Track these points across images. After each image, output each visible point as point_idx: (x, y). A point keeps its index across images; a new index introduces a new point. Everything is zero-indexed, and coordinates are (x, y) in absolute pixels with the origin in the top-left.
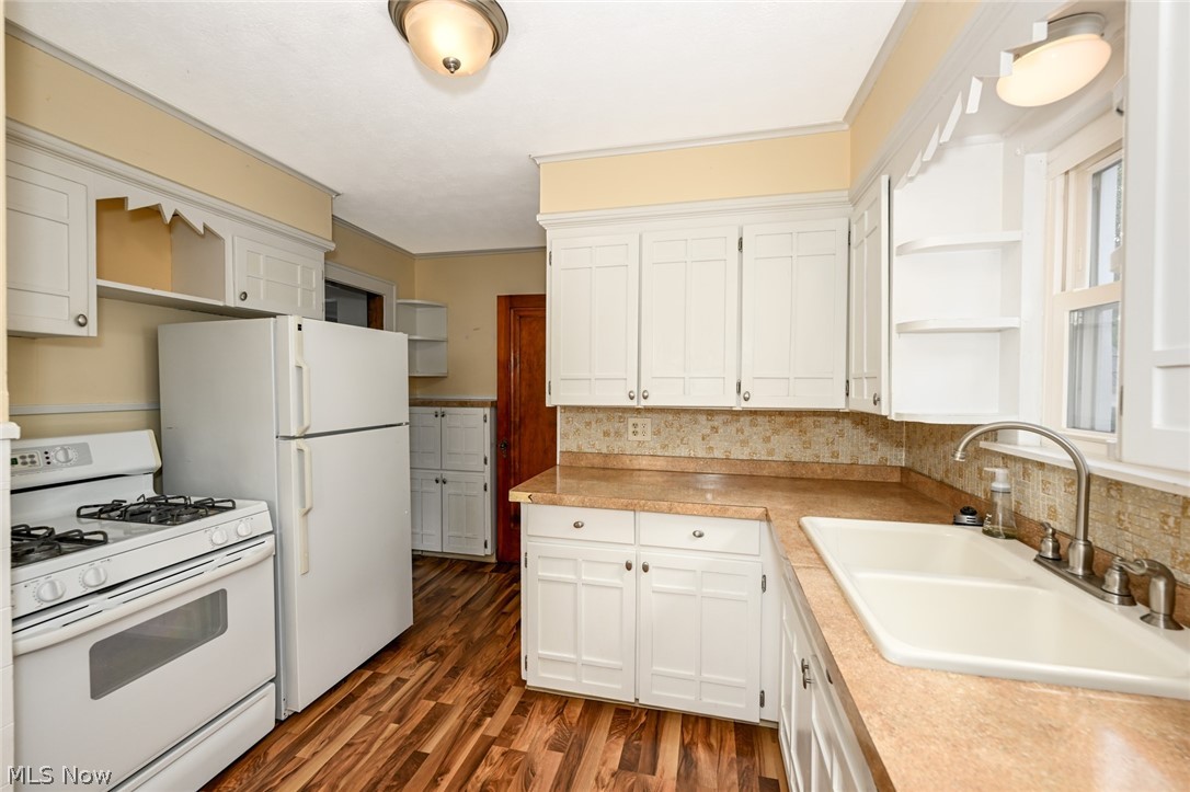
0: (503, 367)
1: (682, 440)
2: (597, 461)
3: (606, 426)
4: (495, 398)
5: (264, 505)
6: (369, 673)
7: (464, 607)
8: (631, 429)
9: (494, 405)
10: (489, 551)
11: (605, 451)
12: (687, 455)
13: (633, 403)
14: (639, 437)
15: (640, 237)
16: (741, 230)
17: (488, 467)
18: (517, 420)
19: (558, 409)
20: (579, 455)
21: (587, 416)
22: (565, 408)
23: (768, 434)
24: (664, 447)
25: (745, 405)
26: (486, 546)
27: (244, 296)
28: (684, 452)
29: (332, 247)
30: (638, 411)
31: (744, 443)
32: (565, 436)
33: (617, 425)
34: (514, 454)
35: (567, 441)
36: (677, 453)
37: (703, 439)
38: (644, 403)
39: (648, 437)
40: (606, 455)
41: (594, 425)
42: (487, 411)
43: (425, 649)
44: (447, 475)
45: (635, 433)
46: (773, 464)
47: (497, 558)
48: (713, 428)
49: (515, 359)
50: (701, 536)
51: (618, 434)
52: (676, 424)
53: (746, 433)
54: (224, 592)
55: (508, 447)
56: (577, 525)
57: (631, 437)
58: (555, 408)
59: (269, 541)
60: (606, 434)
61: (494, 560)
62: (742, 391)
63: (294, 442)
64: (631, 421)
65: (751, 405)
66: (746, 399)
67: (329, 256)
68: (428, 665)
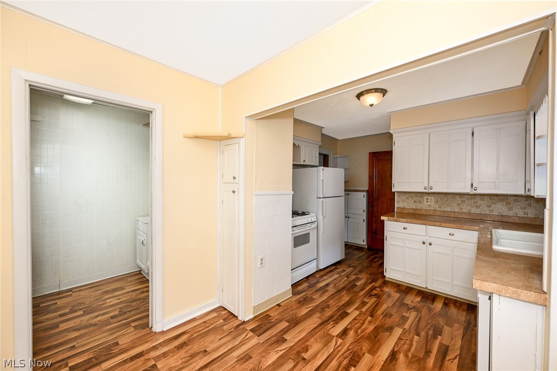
0: (371, 178)
1: (448, 205)
2: (411, 211)
3: (415, 199)
4: (368, 189)
5: (315, 215)
6: (334, 267)
7: (359, 258)
8: (425, 200)
9: (367, 191)
10: (365, 243)
11: (414, 208)
12: (450, 210)
13: (426, 191)
14: (429, 203)
15: (429, 134)
16: (473, 129)
17: (365, 214)
18: (376, 197)
19: (396, 193)
20: (404, 209)
21: (407, 195)
22: (397, 192)
23: (490, 204)
24: (440, 207)
25: (475, 192)
26: (364, 241)
27: (304, 161)
28: (449, 209)
29: (321, 144)
30: (428, 194)
31: (477, 207)
32: (398, 202)
33: (419, 199)
34: (375, 209)
35: (398, 204)
36: (446, 209)
37: (458, 205)
38: (430, 191)
39: (433, 203)
40: (415, 209)
41: (410, 198)
42: (365, 193)
43: (349, 265)
44: (349, 215)
45: (427, 202)
46: (493, 216)
47: (368, 246)
48: (462, 201)
49: (376, 175)
50: (453, 235)
51: (420, 202)
52: (445, 199)
53: (479, 203)
54: (309, 234)
55: (373, 206)
56: (404, 228)
57: (425, 203)
58: (394, 192)
59: (316, 223)
60: (415, 202)
61: (366, 247)
62: (474, 187)
63: (321, 199)
64: (425, 198)
65: (478, 192)
66: (475, 190)
67: (320, 147)
68: (351, 269)
